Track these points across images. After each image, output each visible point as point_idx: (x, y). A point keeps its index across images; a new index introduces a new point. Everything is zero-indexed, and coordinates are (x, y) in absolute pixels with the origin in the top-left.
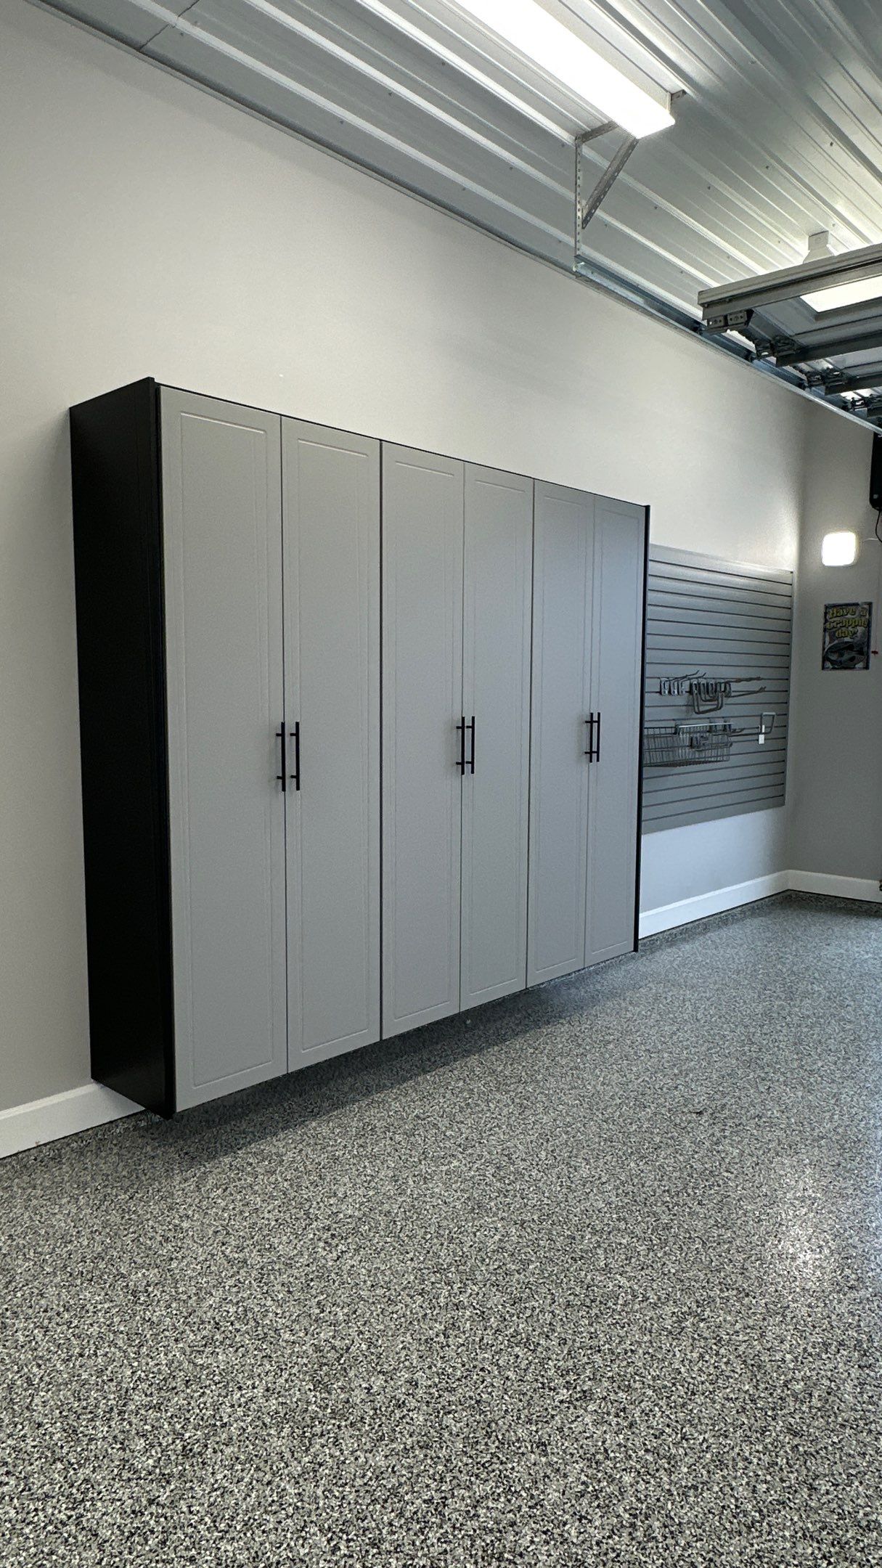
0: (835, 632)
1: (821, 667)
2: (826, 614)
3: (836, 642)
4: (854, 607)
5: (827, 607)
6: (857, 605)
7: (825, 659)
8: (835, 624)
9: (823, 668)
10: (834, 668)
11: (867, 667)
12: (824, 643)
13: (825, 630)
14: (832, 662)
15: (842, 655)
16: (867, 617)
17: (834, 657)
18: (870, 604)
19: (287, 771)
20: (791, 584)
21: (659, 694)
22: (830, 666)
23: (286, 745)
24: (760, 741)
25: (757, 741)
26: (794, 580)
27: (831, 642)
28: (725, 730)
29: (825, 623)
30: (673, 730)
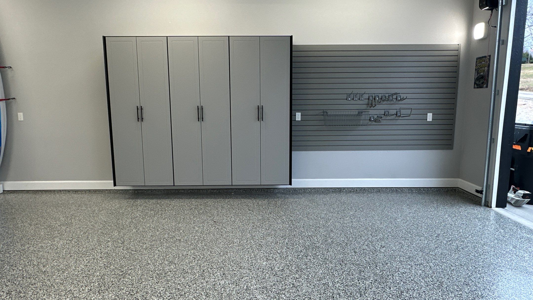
0: (478, 71)
1: (473, 87)
2: (476, 62)
3: (479, 75)
4: (484, 58)
5: (477, 59)
6: (485, 57)
7: (475, 83)
8: (478, 67)
9: (474, 88)
10: (477, 88)
11: (487, 87)
12: (475, 76)
13: (476, 70)
14: (477, 85)
15: (479, 82)
16: (488, 63)
17: (477, 83)
18: (490, 56)
19: (140, 117)
20: (458, 50)
21: (346, 100)
22: (476, 87)
23: (139, 111)
24: (428, 120)
25: (426, 120)
26: (460, 48)
27: (477, 75)
28: (396, 114)
29: (476, 67)
30: (357, 113)
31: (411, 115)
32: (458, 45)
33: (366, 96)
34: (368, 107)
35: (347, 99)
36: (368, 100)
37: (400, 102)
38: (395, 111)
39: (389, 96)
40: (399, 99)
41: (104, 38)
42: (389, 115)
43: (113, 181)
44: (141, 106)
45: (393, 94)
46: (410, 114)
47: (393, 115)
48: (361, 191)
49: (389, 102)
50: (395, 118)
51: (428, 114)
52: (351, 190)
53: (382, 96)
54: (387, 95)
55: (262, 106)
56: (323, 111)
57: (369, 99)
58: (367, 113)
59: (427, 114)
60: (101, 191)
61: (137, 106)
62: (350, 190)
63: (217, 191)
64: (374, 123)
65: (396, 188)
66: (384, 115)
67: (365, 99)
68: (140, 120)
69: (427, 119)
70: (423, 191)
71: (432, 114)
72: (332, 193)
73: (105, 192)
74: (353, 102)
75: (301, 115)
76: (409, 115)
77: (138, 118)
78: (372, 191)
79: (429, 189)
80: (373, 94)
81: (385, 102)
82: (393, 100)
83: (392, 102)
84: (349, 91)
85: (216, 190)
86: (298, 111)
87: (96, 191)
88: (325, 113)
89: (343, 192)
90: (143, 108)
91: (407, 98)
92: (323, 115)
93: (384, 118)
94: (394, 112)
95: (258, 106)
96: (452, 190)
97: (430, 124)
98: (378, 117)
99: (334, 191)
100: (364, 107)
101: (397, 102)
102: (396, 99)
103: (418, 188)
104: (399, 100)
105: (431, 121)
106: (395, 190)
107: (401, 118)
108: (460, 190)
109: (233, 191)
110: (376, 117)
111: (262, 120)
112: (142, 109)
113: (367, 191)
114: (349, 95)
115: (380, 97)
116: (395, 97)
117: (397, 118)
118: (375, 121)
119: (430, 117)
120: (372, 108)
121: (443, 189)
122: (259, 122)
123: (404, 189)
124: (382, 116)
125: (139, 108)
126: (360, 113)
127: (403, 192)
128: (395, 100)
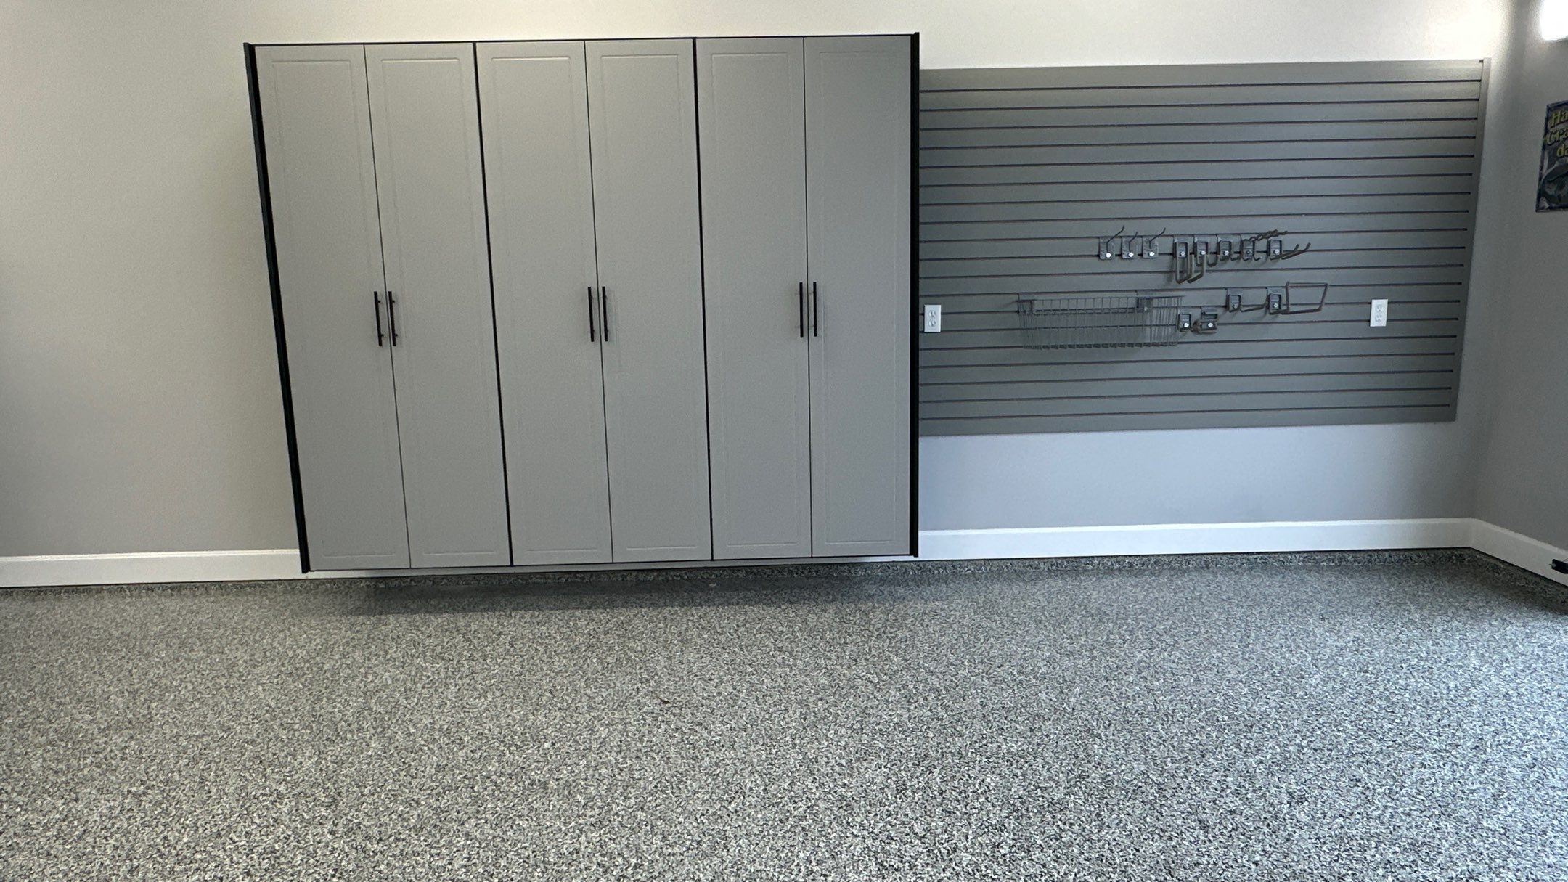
0: (1556, 149)
1: (1535, 209)
2: (1547, 119)
3: (1557, 164)
5: (1549, 109)
7: (1541, 194)
8: (1556, 136)
9: (1539, 209)
10: (1551, 208)
12: (1542, 168)
13: (1544, 147)
14: (1549, 199)
15: (1561, 187)
17: (1552, 191)
19: (385, 330)
20: (1480, 81)
21: (1096, 258)
22: (1547, 205)
23: (384, 309)
24: (1373, 324)
25: (1366, 323)
26: (1488, 74)
27: (1549, 168)
28: (1268, 307)
29: (1545, 136)
30: (1132, 303)
31: (1324, 307)
32: (1482, 61)
33: (1166, 245)
34: (1169, 280)
35: (1098, 256)
36: (1169, 257)
37: (1281, 263)
38: (1263, 293)
39: (1242, 242)
40: (1277, 252)
41: (250, 50)
42: (1244, 309)
43: (297, 552)
44: (390, 293)
45: (1260, 234)
46: (1321, 304)
47: (1259, 307)
48: (1145, 567)
49: (1242, 264)
50: (1264, 316)
51: (1375, 302)
52: (1112, 565)
53: (1218, 244)
54: (1235, 240)
55: (815, 284)
56: (1016, 297)
57: (1173, 254)
58: (1164, 302)
59: (1370, 303)
60: (260, 586)
61: (376, 293)
62: (1109, 564)
63: (658, 576)
64: (1190, 336)
65: (1265, 556)
66: (1226, 307)
67: (1160, 254)
68: (386, 341)
69: (1369, 321)
70: (1355, 561)
71: (1385, 302)
72: (1051, 577)
73: (275, 587)
74: (1119, 266)
75: (942, 313)
76: (1317, 307)
77: (380, 336)
78: (1184, 567)
79: (1375, 556)
80: (1190, 235)
81: (1230, 265)
82: (1257, 256)
83: (1253, 264)
84: (1110, 229)
85: (655, 574)
86: (934, 299)
87: (242, 587)
88: (1024, 305)
89: (1086, 570)
90: (396, 297)
91: (1310, 249)
92: (1018, 312)
93: (1225, 317)
94: (1259, 298)
95: (801, 284)
96: (1450, 558)
97: (1378, 335)
98: (1203, 314)
99: (1054, 568)
100: (1160, 280)
101: (1270, 264)
102: (1267, 252)
103: (1338, 554)
104: (1277, 257)
105: (1384, 324)
106: (1258, 560)
107: (1281, 317)
108: (1478, 556)
109: (713, 576)
110: (1196, 314)
111: (816, 335)
112: (392, 302)
113: (1165, 567)
114: (1107, 242)
115: (1213, 248)
116: (1262, 245)
117: (1268, 318)
118: (1195, 327)
119: (1379, 312)
120: (1185, 284)
121: (1419, 556)
122: (803, 341)
123: (1289, 556)
124: (1220, 311)
125: (382, 298)
126: (1142, 304)
127: (1286, 568)
128: (1263, 256)
